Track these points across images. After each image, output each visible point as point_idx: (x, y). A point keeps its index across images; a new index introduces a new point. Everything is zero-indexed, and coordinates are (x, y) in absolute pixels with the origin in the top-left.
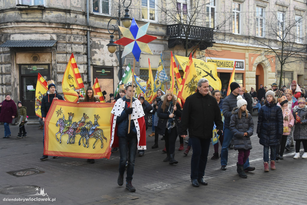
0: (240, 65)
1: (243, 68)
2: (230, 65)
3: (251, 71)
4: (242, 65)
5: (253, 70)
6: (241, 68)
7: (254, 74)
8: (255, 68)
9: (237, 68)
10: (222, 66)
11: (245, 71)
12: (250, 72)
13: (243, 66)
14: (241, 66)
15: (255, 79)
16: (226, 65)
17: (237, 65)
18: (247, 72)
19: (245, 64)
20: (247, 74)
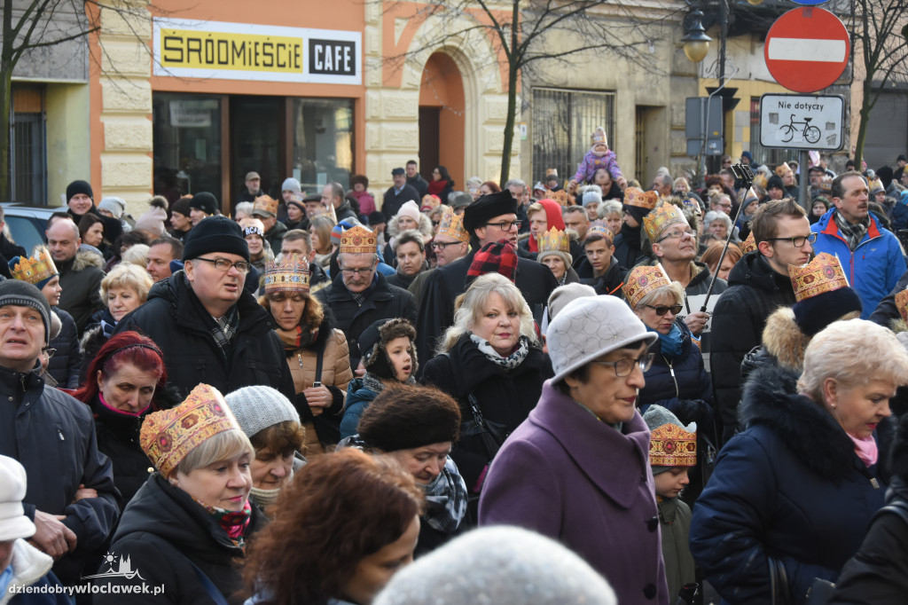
0: (338, 58)
1: (352, 72)
2: (284, 57)
3: (397, 88)
4: (347, 58)
5: (404, 85)
6: (341, 72)
7: (408, 102)
8: (413, 75)
9: (323, 72)
10: (239, 61)
11: (364, 87)
12: (386, 94)
13: (352, 64)
14: (341, 63)
15: (415, 127)
16: (261, 59)
17: (322, 57)
18: (371, 95)
19: (364, 55)
20: (374, 102)
